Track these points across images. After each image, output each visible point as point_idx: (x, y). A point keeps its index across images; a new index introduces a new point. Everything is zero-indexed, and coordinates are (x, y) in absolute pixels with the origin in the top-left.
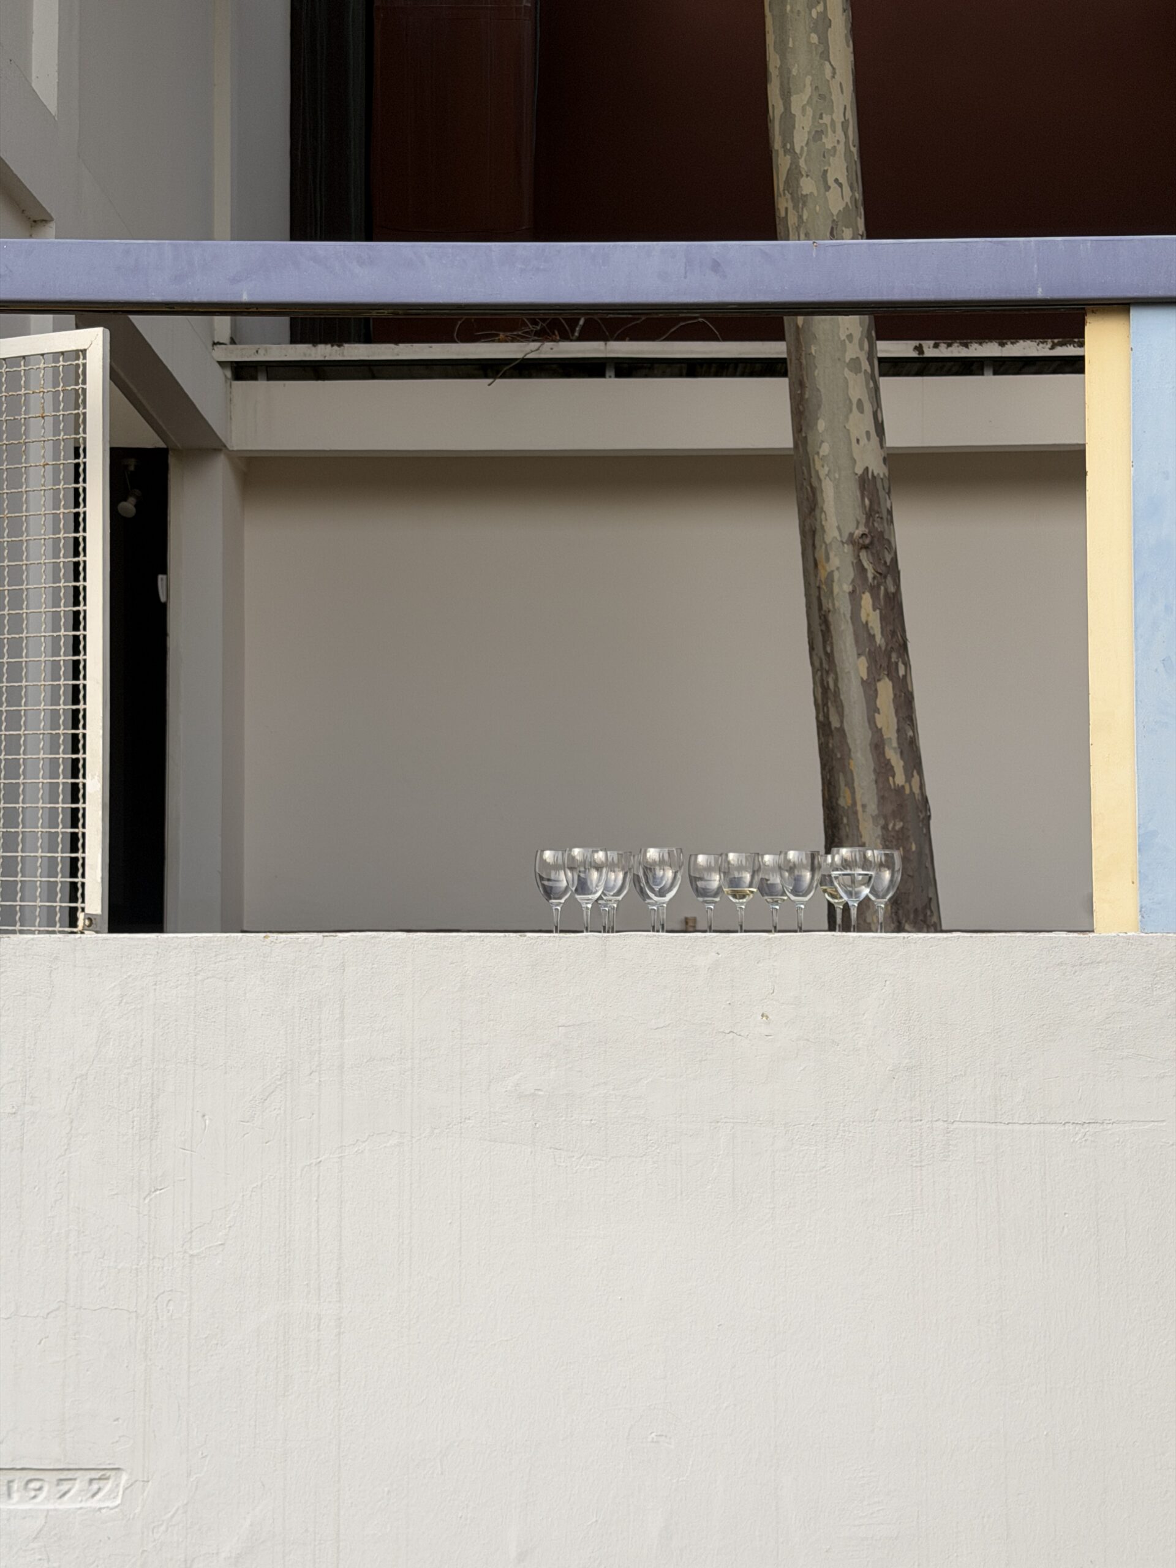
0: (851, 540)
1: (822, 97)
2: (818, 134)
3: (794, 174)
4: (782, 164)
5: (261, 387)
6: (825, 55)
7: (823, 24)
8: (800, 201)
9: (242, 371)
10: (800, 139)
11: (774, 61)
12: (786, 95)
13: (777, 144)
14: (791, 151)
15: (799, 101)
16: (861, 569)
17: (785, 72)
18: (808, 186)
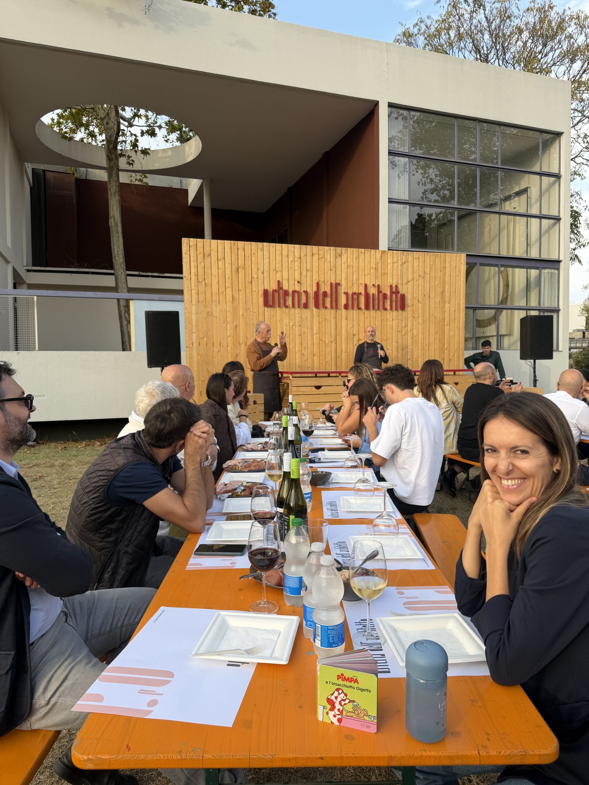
0: (124, 306)
1: (118, 247)
2: (118, 252)
3: (115, 256)
4: (113, 255)
5: (32, 273)
6: (119, 241)
7: (118, 237)
8: (116, 260)
9: (28, 271)
10: (116, 252)
11: (112, 241)
12: (114, 246)
13: (113, 252)
14: (114, 253)
15: (115, 247)
16: (125, 310)
17: (113, 243)
18: (117, 258)
